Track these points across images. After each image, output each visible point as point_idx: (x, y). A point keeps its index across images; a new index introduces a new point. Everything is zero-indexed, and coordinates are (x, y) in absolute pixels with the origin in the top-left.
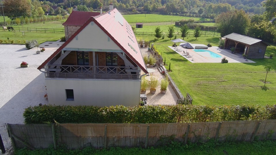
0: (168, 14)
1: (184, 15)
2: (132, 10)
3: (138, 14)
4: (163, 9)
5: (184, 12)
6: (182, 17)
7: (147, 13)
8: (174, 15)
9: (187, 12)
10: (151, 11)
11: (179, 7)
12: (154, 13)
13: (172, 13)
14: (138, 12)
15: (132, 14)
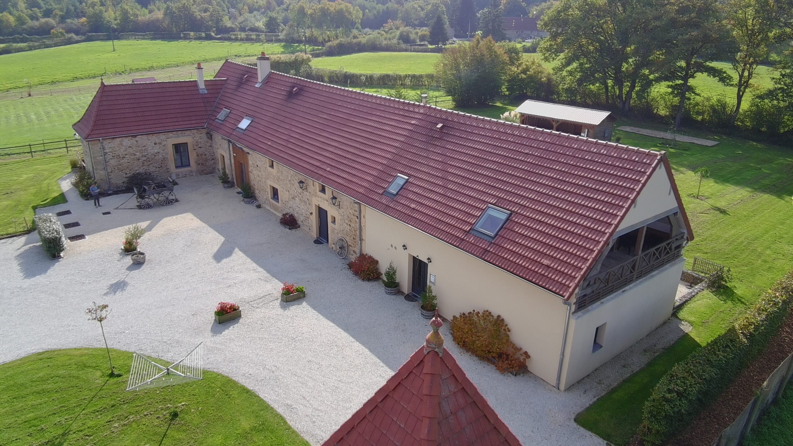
0: (181, 38)
1: (233, 37)
2: (48, 33)
3: (77, 42)
4: (158, 20)
5: (227, 27)
6: (227, 43)
7: (109, 38)
8: (199, 38)
9: (232, 26)
10: (115, 30)
11: (205, 15)
12: (131, 35)
13: (192, 34)
14: (75, 37)
15: (56, 45)
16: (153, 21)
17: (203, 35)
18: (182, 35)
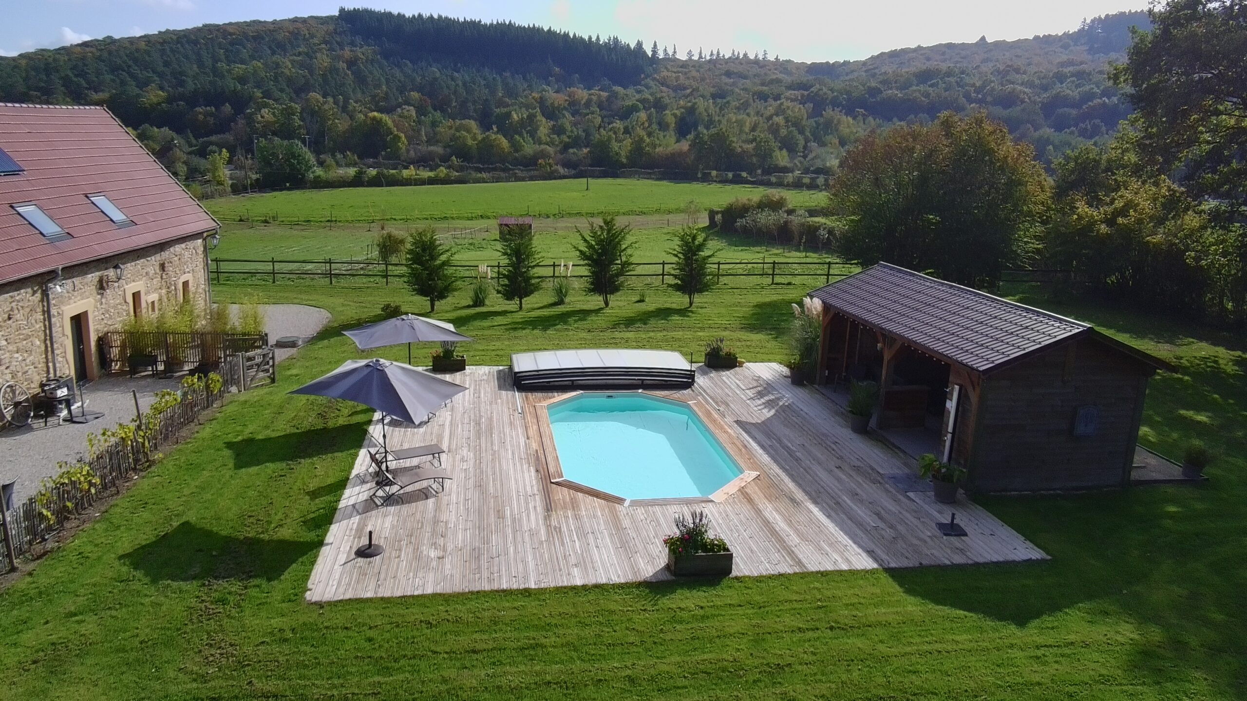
0: (697, 180)
1: (773, 179)
2: (535, 163)
3: (561, 177)
4: (681, 154)
5: (776, 165)
6: (762, 189)
7: (604, 175)
8: (724, 181)
9: (788, 165)
10: (623, 166)
11: (750, 147)
12: (636, 173)
13: (714, 173)
14: (562, 170)
15: (532, 179)
16: (673, 155)
17: (730, 175)
18: (700, 175)
